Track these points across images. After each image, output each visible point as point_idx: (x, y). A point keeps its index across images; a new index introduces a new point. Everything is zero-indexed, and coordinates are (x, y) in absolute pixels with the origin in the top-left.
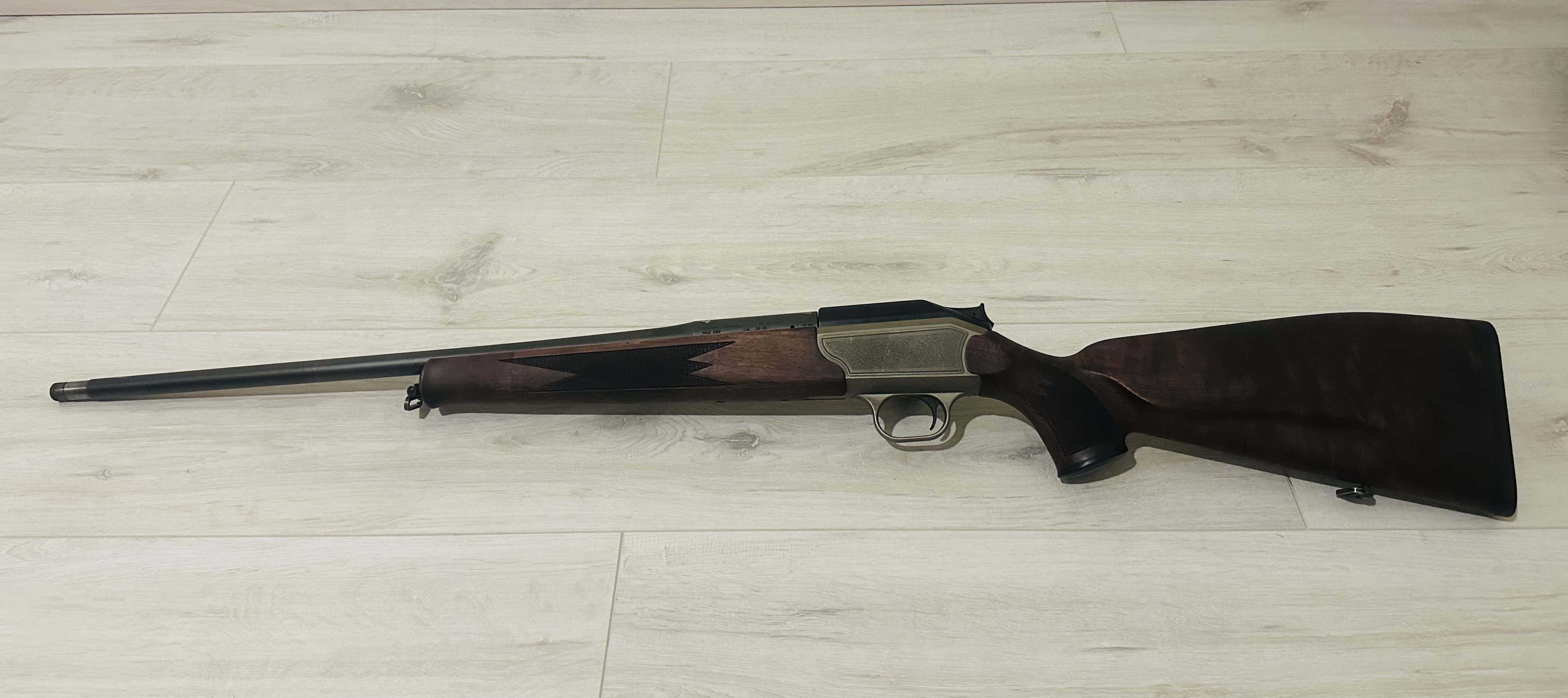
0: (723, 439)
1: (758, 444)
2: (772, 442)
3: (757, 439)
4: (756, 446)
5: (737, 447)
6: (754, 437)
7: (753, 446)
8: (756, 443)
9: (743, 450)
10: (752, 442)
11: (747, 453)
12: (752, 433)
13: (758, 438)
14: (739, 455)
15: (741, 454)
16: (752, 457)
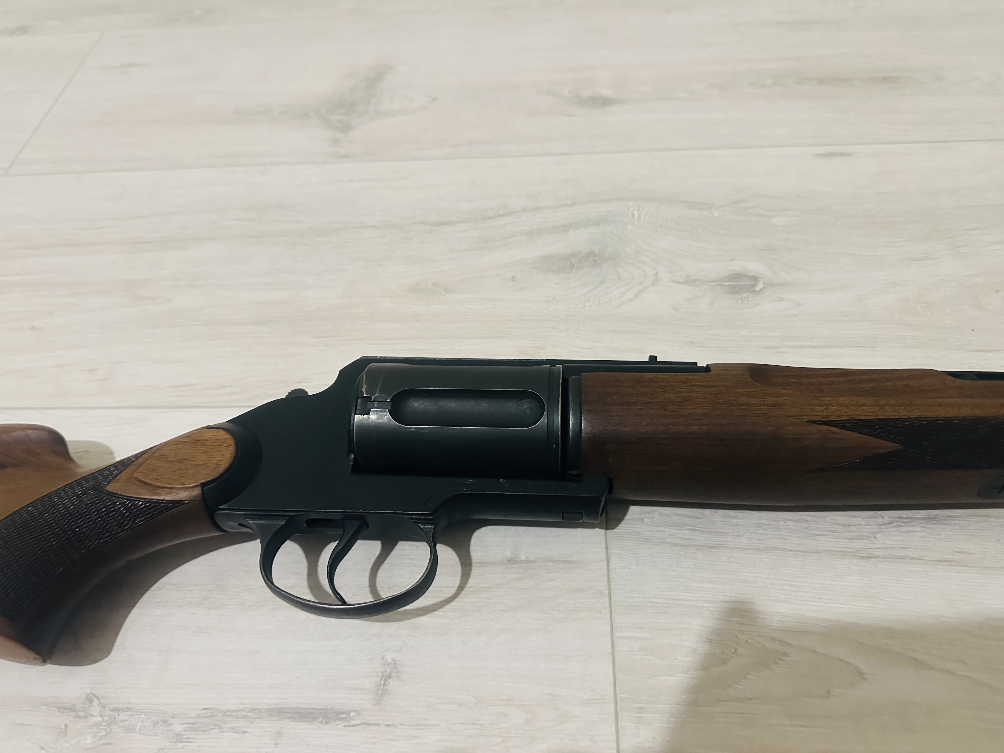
0: (713, 282)
1: (764, 287)
2: (782, 285)
3: (759, 281)
4: (761, 290)
5: (735, 291)
6: (755, 279)
7: (757, 289)
8: (760, 286)
9: (745, 295)
10: (754, 285)
11: (750, 299)
12: (751, 274)
13: (761, 280)
14: (740, 301)
15: (742, 301)
16: (759, 304)
